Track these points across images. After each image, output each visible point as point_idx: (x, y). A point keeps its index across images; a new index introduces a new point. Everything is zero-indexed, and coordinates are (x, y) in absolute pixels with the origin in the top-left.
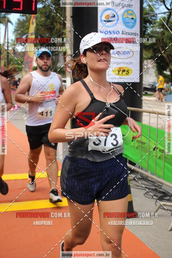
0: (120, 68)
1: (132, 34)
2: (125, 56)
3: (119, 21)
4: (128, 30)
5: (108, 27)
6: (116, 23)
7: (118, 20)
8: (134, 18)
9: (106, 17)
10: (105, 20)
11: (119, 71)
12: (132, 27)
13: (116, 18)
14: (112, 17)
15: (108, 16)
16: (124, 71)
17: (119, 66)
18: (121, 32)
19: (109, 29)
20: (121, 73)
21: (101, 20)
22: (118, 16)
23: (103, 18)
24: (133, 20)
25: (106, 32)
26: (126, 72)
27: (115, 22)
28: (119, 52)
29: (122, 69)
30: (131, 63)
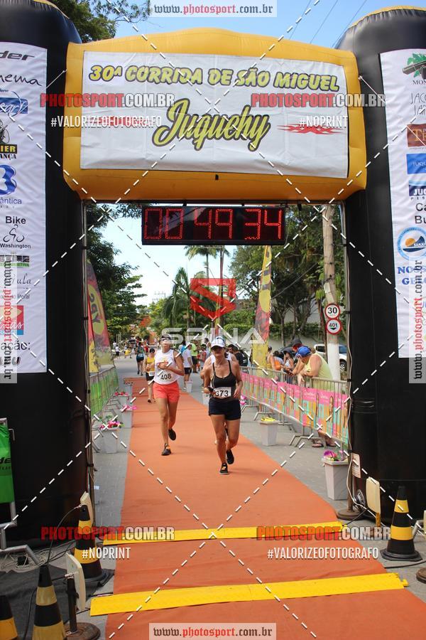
9: (407, 244)
10: (406, 247)
15: (411, 240)
21: (400, 249)
23: (403, 245)
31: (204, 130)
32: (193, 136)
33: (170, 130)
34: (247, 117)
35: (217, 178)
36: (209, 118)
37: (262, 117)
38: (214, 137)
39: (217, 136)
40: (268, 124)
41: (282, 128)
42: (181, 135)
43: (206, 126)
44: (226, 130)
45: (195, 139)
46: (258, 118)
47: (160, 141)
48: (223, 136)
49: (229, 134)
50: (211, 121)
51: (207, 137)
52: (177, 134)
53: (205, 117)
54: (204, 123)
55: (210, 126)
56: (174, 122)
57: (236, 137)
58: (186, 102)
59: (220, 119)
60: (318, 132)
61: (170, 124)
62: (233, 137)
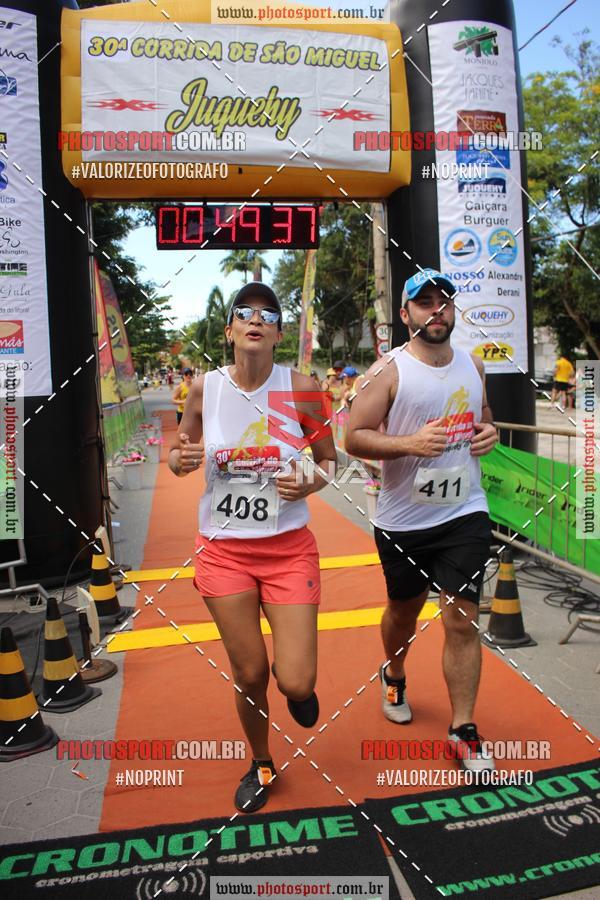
0: (487, 346)
1: (509, 277)
2: (497, 322)
3: (483, 253)
4: (500, 269)
5: (461, 265)
6: (477, 258)
7: (480, 249)
8: (512, 244)
9: (455, 247)
10: (454, 251)
11: (486, 352)
12: (509, 262)
13: (477, 246)
14: (467, 245)
15: (460, 243)
16: (496, 351)
17: (486, 341)
18: (487, 274)
19: (462, 270)
20: (489, 354)
21: (446, 253)
22: (479, 243)
23: (451, 248)
24: (510, 250)
25: (457, 276)
26: (500, 353)
27: (474, 254)
28: (485, 313)
29: (492, 348)
30: (509, 335)
31: (225, 116)
32: (211, 123)
33: (185, 115)
34: (274, 100)
35: (240, 171)
36: (230, 101)
37: (291, 101)
38: (236, 123)
39: (240, 122)
40: (298, 109)
41: (314, 113)
42: (198, 121)
43: (227, 110)
44: (250, 115)
45: (214, 126)
46: (287, 102)
47: (174, 128)
48: (246, 122)
49: (254, 120)
50: (233, 105)
51: (228, 123)
52: (193, 120)
53: (225, 100)
54: (224, 108)
55: (231, 110)
56: (190, 106)
57: (262, 123)
58: (203, 82)
59: (243, 102)
60: (355, 119)
61: (185, 109)
62: (259, 124)
